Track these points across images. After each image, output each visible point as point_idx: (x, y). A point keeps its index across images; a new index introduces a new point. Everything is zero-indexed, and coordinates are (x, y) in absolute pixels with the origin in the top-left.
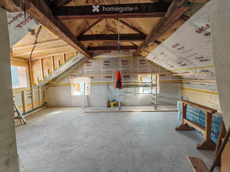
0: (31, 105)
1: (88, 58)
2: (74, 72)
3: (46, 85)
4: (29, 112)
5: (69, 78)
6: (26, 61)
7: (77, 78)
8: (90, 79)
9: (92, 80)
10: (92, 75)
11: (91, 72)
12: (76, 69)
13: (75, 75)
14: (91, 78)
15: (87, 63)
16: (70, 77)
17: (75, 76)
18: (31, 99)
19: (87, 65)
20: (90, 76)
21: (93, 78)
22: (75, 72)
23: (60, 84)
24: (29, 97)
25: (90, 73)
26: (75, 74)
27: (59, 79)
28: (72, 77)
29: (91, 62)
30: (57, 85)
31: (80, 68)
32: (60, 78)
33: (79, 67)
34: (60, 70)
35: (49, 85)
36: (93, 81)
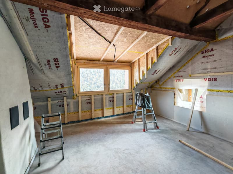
0: (132, 107)
1: (206, 44)
2: (180, 72)
3: (150, 88)
4: (128, 113)
5: (173, 81)
6: (129, 64)
7: (184, 80)
8: (207, 83)
9: (210, 85)
10: (214, 74)
11: (211, 69)
12: (184, 66)
13: (182, 76)
14: (210, 80)
15: (203, 52)
16: (175, 79)
17: (182, 78)
18: (131, 101)
19: (203, 57)
20: (209, 77)
21: (215, 79)
22: (182, 71)
23: (163, 88)
24: (129, 99)
25: (209, 70)
26: (181, 74)
27: (162, 82)
28: (178, 78)
29: (212, 50)
30: (160, 89)
31: (190, 63)
32: (163, 80)
33: (188, 63)
34: (156, 70)
35: (153, 88)
36: (216, 86)
